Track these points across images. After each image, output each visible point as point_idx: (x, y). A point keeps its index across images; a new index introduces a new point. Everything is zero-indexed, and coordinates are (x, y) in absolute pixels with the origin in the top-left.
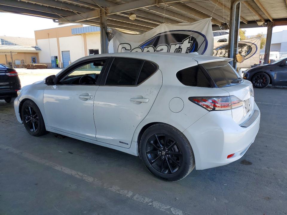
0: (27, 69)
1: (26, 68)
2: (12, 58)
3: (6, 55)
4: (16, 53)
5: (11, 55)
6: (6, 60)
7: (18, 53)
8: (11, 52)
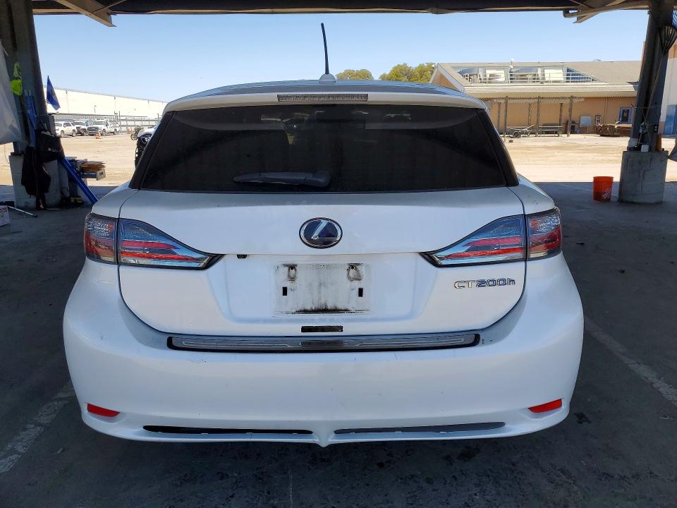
0: (602, 136)
1: (597, 133)
2: (570, 110)
3: (562, 104)
4: (583, 100)
5: (571, 104)
6: (560, 115)
7: (586, 98)
8: (572, 97)
